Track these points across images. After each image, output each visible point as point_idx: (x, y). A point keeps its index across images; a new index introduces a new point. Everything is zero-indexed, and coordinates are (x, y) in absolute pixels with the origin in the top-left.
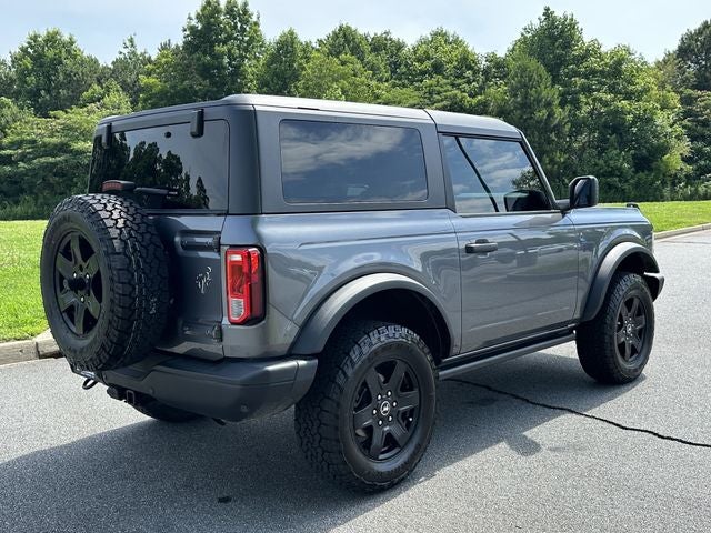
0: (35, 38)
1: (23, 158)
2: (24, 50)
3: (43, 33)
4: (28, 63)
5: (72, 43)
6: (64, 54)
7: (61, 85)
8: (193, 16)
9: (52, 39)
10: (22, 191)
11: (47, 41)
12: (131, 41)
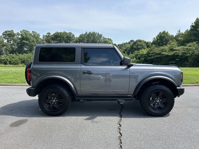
0: (160, 33)
1: (153, 56)
2: (158, 35)
3: (162, 32)
4: (158, 38)
5: (167, 33)
6: (166, 35)
7: (164, 41)
8: (193, 23)
9: (164, 32)
10: (153, 62)
11: (162, 33)
12: (179, 31)
